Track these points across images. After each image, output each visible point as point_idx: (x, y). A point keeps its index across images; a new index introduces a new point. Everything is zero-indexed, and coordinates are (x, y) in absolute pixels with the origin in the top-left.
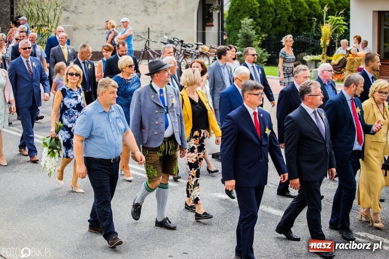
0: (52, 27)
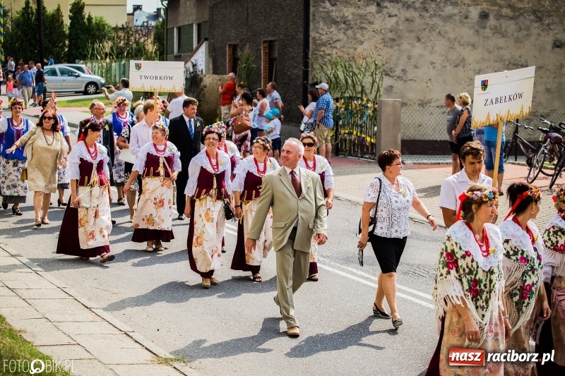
0: (368, 100)
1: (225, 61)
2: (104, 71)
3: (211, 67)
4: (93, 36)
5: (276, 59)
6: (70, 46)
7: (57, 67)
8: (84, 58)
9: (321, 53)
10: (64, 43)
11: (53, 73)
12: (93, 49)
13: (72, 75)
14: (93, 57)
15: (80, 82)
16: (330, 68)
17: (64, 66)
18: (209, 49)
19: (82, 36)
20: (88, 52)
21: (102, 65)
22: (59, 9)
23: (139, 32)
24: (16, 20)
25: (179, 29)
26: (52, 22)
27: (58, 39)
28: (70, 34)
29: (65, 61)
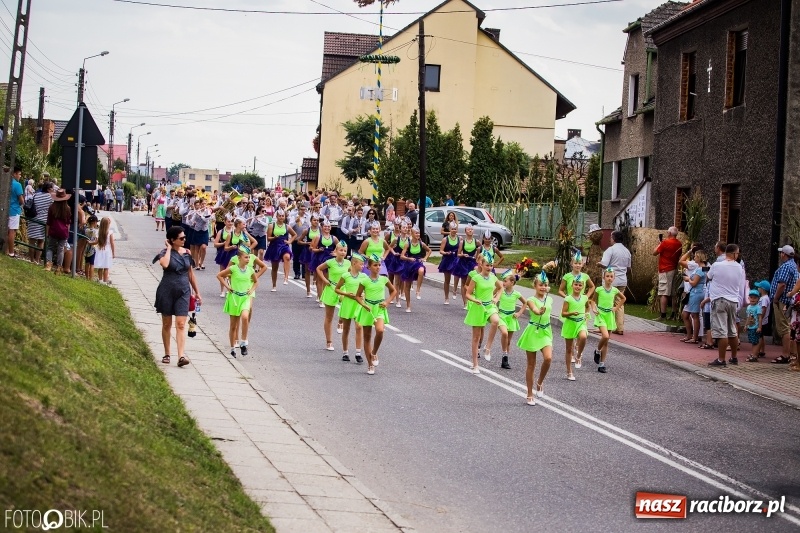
1: (672, 211)
2: (513, 218)
3: (654, 218)
4: (503, 169)
5: (738, 211)
6: (470, 183)
8: (488, 199)
10: (462, 178)
12: (500, 188)
14: (500, 199)
18: (652, 194)
19: (488, 169)
20: (494, 191)
21: (511, 210)
22: (457, 130)
23: (569, 166)
24: (397, 142)
25: (619, 164)
26: (446, 148)
27: (453, 171)
28: (471, 166)
29: (462, 202)
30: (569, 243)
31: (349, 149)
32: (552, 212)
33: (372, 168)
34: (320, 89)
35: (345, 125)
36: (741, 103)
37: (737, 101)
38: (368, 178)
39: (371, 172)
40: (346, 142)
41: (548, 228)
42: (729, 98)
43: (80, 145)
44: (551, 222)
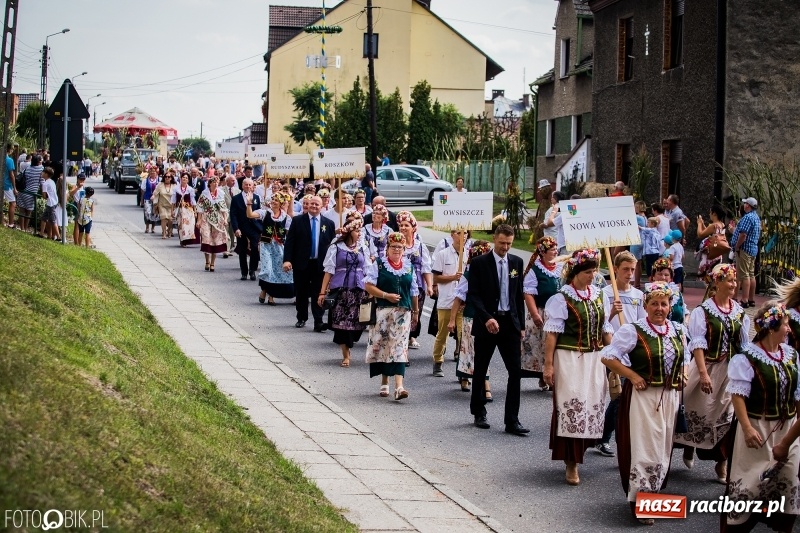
1: (613, 165)
2: (454, 174)
3: (594, 172)
4: (441, 129)
5: (679, 165)
6: (410, 142)
7: (394, 168)
8: (429, 157)
9: (739, 158)
10: (403, 138)
11: (389, 176)
12: (440, 146)
13: (413, 180)
14: (441, 156)
15: (422, 188)
16: (749, 177)
17: (403, 167)
18: (592, 150)
19: (427, 129)
20: (434, 149)
21: (452, 167)
22: (397, 94)
23: (501, 125)
24: (341, 106)
25: (553, 122)
26: (388, 110)
27: (395, 132)
28: (411, 126)
29: (403, 161)
30: (517, 197)
31: (296, 114)
32: (493, 168)
33: (318, 131)
34: (267, 58)
35: (291, 92)
36: (679, 65)
37: (674, 63)
38: (315, 140)
39: (318, 135)
40: (294, 107)
41: (490, 183)
42: (666, 59)
43: (67, 119)
44: (492, 176)
